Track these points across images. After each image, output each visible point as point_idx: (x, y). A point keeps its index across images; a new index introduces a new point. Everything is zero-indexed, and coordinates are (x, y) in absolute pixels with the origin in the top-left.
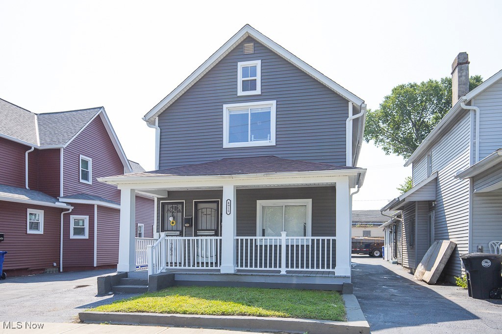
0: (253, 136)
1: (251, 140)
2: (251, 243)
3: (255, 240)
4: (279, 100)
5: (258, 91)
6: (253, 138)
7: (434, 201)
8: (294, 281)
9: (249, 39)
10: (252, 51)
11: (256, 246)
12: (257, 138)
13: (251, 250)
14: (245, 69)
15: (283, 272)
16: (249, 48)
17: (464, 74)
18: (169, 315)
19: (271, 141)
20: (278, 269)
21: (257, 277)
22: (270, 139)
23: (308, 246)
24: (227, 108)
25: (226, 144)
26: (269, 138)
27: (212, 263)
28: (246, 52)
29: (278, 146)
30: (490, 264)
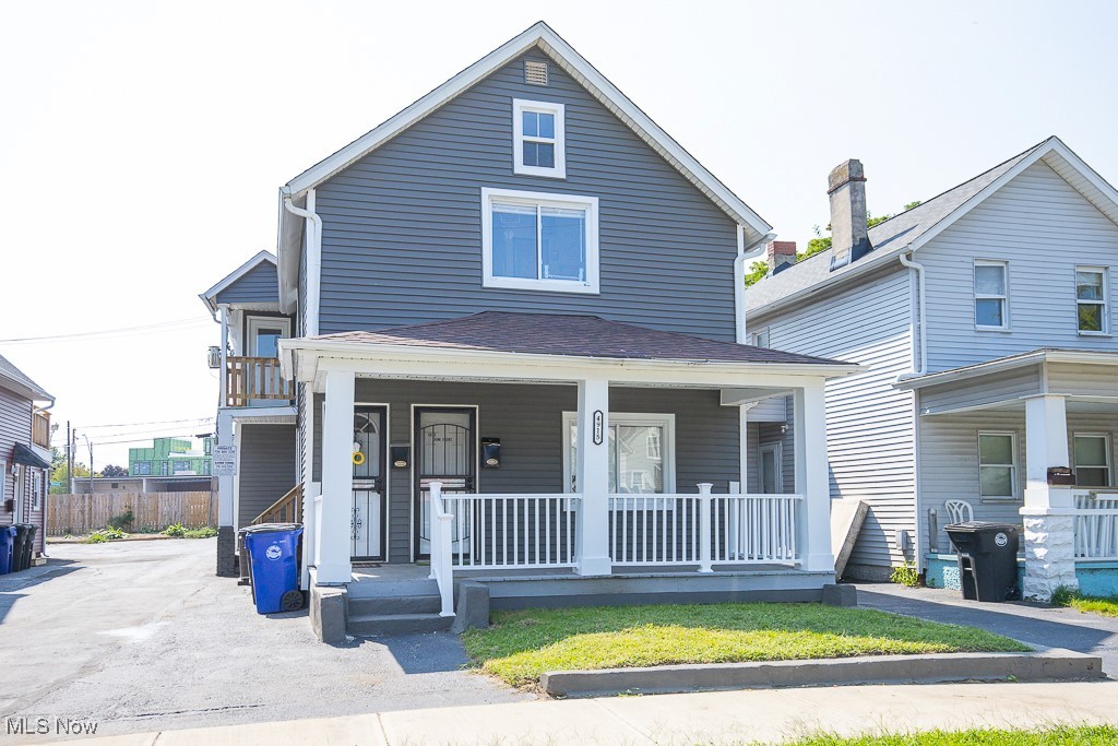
0: (546, 267)
1: (543, 277)
2: (553, 508)
3: (562, 500)
4: (604, 197)
5: (559, 171)
6: (546, 272)
7: (784, 423)
8: (735, 586)
9: (537, 52)
10: (544, 81)
11: (563, 514)
12: (558, 273)
13: (553, 523)
14: (529, 117)
15: (706, 569)
16: (536, 72)
17: (859, 198)
18: (757, 664)
19: (590, 283)
20: (694, 562)
21: (661, 580)
22: (584, 280)
23: (670, 513)
24: (490, 196)
25: (490, 280)
26: (581, 276)
27: (466, 556)
28: (531, 79)
29: (604, 297)
30: (1006, 540)
